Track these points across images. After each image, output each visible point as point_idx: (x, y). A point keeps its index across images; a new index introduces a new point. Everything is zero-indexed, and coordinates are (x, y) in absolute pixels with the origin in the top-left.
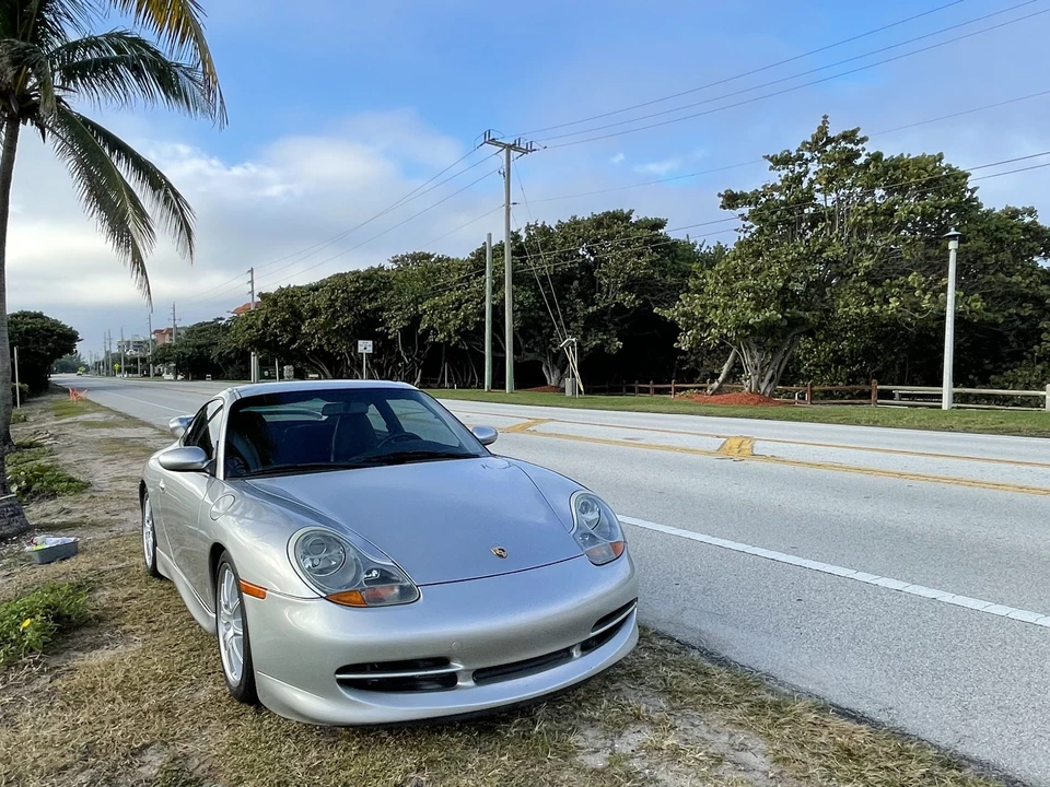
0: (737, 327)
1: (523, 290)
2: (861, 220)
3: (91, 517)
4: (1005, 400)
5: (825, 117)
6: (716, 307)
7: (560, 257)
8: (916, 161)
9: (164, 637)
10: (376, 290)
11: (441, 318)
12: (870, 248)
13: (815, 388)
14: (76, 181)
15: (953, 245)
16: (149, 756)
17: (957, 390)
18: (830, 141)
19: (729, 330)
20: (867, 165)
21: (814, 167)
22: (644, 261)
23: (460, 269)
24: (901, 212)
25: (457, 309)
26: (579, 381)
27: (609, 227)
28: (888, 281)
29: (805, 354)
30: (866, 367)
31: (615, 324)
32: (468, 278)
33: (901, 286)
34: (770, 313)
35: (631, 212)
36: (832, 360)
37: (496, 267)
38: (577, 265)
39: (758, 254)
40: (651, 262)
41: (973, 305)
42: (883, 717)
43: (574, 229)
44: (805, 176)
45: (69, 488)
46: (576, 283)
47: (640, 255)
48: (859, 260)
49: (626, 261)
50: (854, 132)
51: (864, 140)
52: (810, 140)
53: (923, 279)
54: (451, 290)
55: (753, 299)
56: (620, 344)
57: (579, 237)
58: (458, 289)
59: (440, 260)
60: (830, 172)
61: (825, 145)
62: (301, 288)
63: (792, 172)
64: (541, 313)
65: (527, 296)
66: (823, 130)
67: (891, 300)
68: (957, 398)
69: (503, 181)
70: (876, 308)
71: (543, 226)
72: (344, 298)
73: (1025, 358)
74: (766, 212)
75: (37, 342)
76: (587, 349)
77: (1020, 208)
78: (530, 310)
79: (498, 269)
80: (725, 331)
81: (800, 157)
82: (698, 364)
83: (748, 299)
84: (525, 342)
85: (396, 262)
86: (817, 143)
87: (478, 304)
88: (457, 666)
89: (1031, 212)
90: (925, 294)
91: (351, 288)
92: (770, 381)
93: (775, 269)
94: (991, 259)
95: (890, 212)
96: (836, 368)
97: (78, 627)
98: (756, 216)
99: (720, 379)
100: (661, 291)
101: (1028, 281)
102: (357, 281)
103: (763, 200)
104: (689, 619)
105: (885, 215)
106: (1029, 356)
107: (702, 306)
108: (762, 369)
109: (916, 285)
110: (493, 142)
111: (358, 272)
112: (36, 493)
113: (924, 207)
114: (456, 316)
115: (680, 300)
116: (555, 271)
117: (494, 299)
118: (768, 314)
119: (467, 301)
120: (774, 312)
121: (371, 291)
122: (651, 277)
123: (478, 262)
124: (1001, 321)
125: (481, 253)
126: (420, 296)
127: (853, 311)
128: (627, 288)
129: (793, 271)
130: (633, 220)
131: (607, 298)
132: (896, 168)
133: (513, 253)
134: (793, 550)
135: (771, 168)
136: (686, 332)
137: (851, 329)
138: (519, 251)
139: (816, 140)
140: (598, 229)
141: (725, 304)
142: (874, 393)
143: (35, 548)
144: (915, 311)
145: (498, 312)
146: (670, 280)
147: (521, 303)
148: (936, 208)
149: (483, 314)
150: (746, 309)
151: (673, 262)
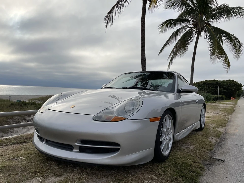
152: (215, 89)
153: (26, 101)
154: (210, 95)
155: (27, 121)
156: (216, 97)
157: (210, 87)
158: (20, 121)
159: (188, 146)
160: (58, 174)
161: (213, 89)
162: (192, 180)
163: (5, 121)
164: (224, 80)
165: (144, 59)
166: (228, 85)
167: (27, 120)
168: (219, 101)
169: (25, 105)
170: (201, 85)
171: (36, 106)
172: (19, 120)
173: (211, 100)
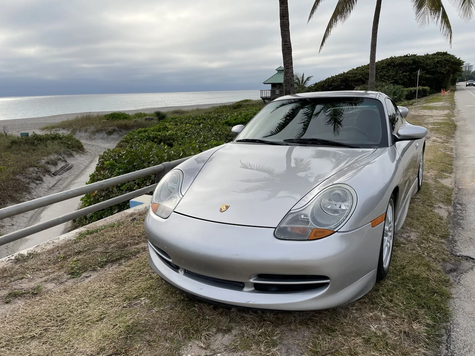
152: (409, 75)
153: (39, 133)
154: (400, 88)
155: (52, 175)
156: (411, 91)
157: (400, 70)
158: (39, 177)
159: (408, 234)
160: (224, 328)
161: (406, 75)
162: (439, 311)
163: (12, 179)
164: (427, 54)
165: (288, 45)
166: (434, 63)
167: (53, 172)
168: (419, 100)
169: (40, 141)
170: (383, 68)
171: (62, 143)
172: (37, 173)
173: (402, 99)
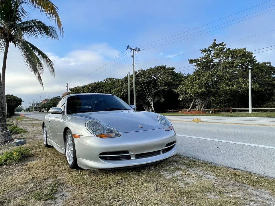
0: (194, 94)
1: (138, 86)
2: (226, 65)
3: (28, 137)
4: (266, 111)
5: (215, 39)
6: (189, 88)
7: (148, 78)
8: (239, 50)
9: (50, 158)
10: (100, 87)
11: (117, 94)
12: (228, 72)
13: (216, 109)
14: (23, 57)
15: (250, 71)
16: (49, 180)
17: (253, 109)
18: (216, 45)
19: (192, 94)
20: (226, 51)
21: (213, 52)
22: (169, 78)
23: (121, 81)
24: (236, 63)
25: (121, 91)
26: (153, 109)
27: (160, 70)
28: (233, 81)
29: (212, 101)
30: (228, 104)
31: (162, 94)
32: (124, 84)
33: (237, 82)
34: (203, 89)
35: (166, 66)
36: (219, 102)
37: (131, 80)
38: (152, 79)
39: (199, 75)
40: (171, 78)
41: (256, 86)
42: (244, 169)
43: (151, 71)
44: (210, 55)
45: (22, 132)
46: (152, 84)
47: (168, 77)
48: (226, 75)
49: (165, 78)
50: (223, 43)
51: (225, 45)
52: (211, 45)
53: (242, 80)
54: (119, 87)
55: (198, 86)
56: (164, 100)
57: (152, 72)
58: (121, 86)
59: (116, 79)
60: (217, 53)
61: (215, 47)
62: (80, 87)
63: (207, 54)
64: (143, 92)
65: (139, 88)
66: (215, 43)
67: (234, 85)
68: (253, 111)
69: (132, 58)
70: (231, 87)
71: (143, 70)
72: (91, 89)
73: (270, 100)
74: (201, 64)
75: (12, 102)
76: (155, 101)
77: (266, 62)
78: (140, 91)
79: (132, 81)
80: (191, 94)
81: (209, 50)
82: (184, 104)
83: (197, 86)
84: (139, 100)
85: (105, 80)
86: (213, 46)
87: (126, 90)
88: (131, 153)
89: (269, 63)
90: (243, 84)
91: (93, 87)
92: (204, 107)
93: (204, 78)
94: (260, 75)
95: (233, 63)
96: (221, 104)
97: (27, 157)
98: (198, 65)
99: (190, 107)
100: (174, 86)
101: (270, 80)
102: (95, 85)
103: (200, 61)
104: (188, 152)
105: (232, 63)
106: (271, 100)
107: (185, 88)
108: (201, 104)
109: (241, 81)
110: (130, 48)
111: (95, 82)
112: (13, 133)
113: (242, 61)
114: (121, 93)
115: (179, 87)
116: (146, 81)
117: (131, 89)
118: (202, 90)
119: (124, 89)
120: (204, 89)
121: (99, 87)
122: (171, 82)
123: (126, 79)
124: (263, 90)
125: (127, 77)
126: (111, 89)
127: (225, 88)
128: (165, 85)
129: (209, 79)
130: (166, 68)
131: (160, 88)
132: (234, 52)
133: (135, 77)
134: (215, 138)
135: (202, 53)
136: (181, 95)
137: (224, 94)
138: (137, 76)
139: (213, 45)
140: (157, 70)
141: (191, 88)
142: (231, 110)
143: (14, 142)
144: (241, 88)
145: (132, 92)
146: (176, 83)
147: (138, 90)
148: (245, 61)
149: (128, 93)
150: (197, 89)
151: (177, 78)
